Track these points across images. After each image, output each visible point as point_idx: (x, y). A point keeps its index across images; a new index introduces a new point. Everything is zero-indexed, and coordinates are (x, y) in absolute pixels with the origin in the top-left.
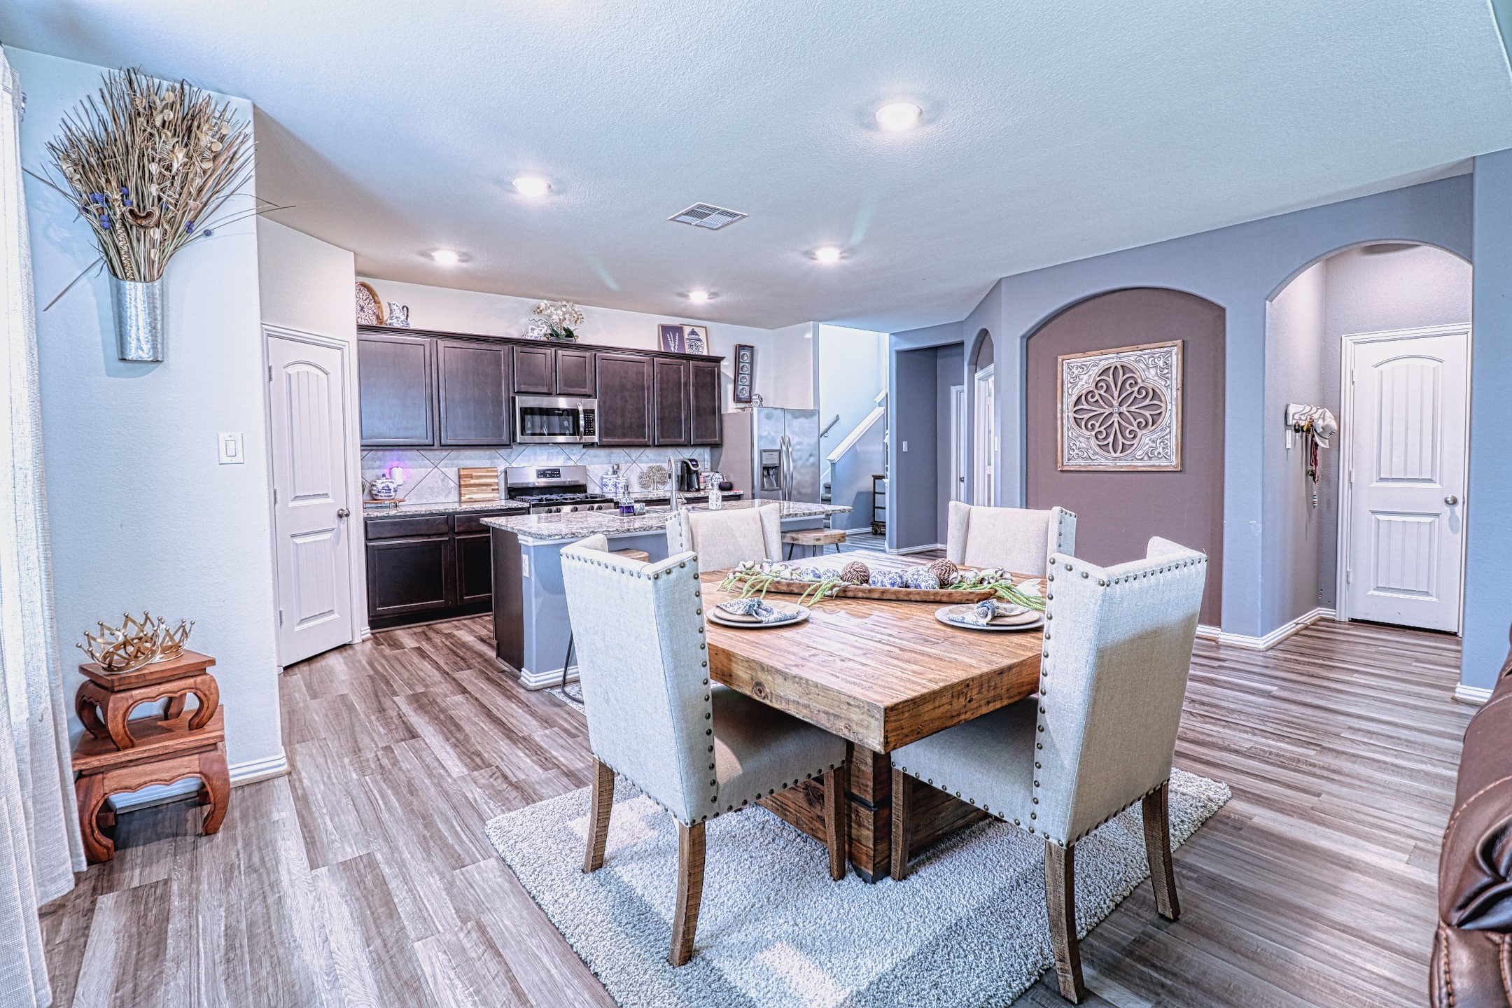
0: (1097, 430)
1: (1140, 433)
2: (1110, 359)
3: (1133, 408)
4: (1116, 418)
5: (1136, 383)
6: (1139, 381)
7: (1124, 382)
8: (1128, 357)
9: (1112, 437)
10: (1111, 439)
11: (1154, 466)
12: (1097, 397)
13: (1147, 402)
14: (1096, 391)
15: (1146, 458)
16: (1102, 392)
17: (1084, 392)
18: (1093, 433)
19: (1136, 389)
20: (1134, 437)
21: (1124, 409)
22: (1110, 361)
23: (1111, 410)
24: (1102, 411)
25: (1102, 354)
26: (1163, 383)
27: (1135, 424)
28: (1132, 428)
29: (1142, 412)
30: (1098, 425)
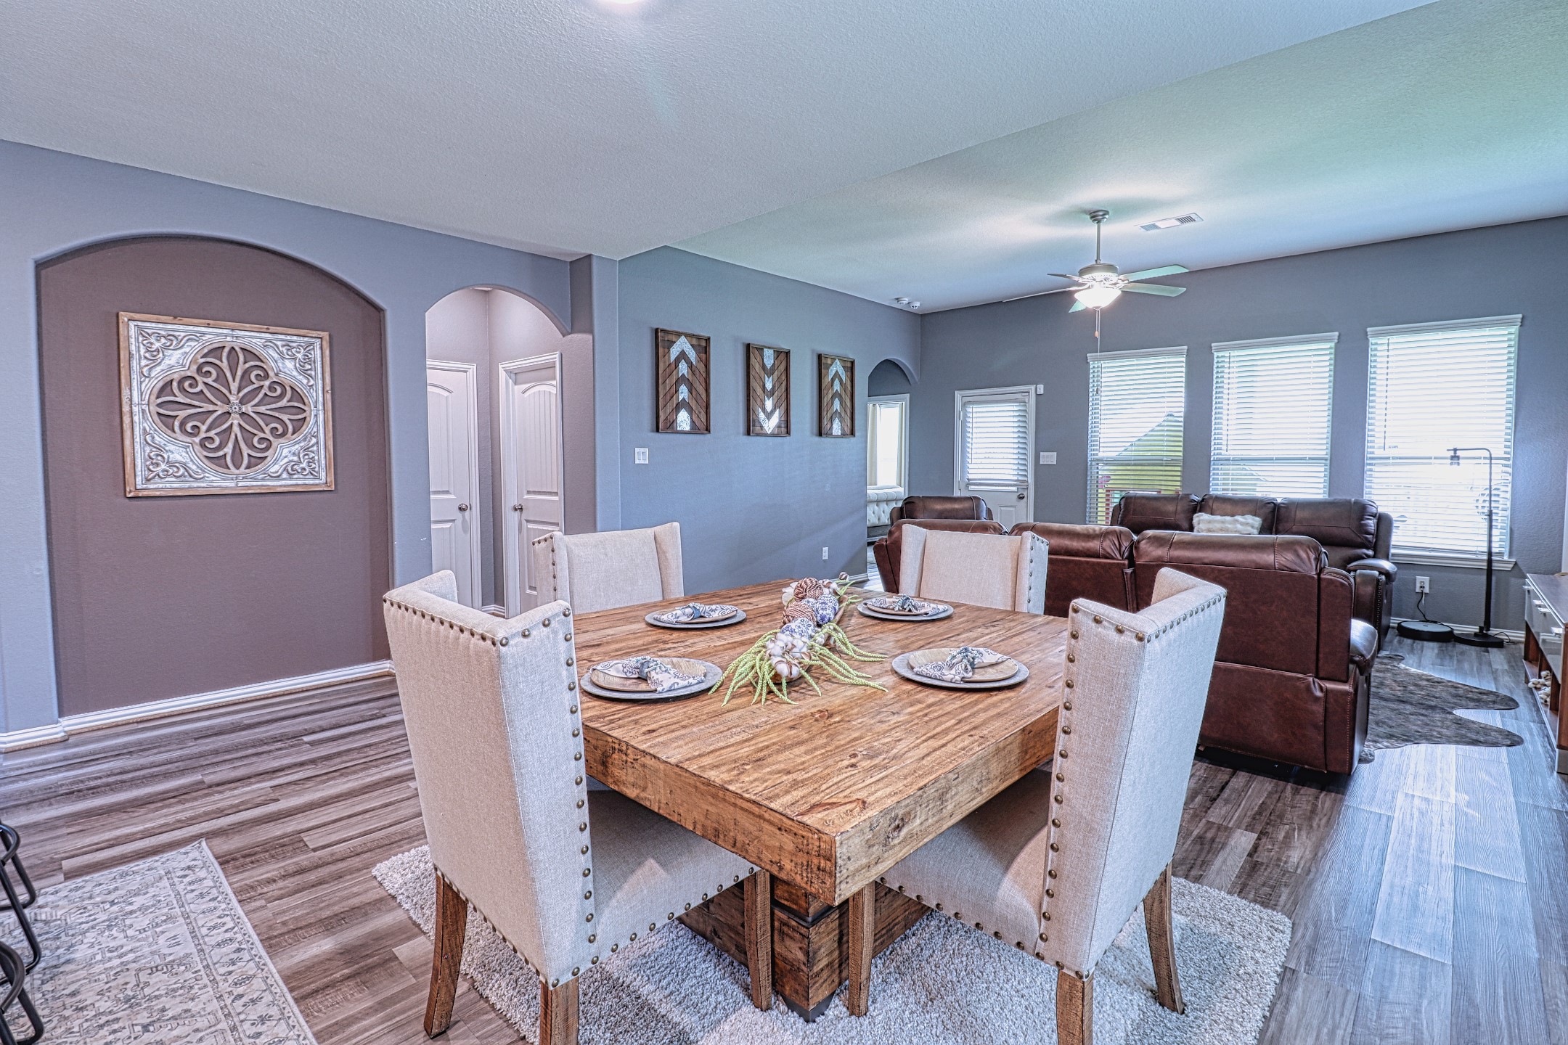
0: (203, 435)
1: (275, 442)
2: (221, 335)
3: (262, 409)
4: (235, 420)
5: (267, 376)
6: (271, 374)
7: (246, 373)
8: (253, 338)
9: (230, 445)
10: (229, 449)
11: (297, 485)
12: (200, 387)
13: (284, 403)
14: (198, 378)
15: (285, 475)
16: (209, 381)
17: (176, 377)
18: (197, 440)
19: (267, 383)
20: (267, 449)
21: (248, 409)
22: (221, 339)
23: (226, 408)
24: (211, 408)
25: (208, 326)
26: (305, 381)
27: (267, 430)
28: (262, 435)
29: (277, 415)
30: (204, 428)
